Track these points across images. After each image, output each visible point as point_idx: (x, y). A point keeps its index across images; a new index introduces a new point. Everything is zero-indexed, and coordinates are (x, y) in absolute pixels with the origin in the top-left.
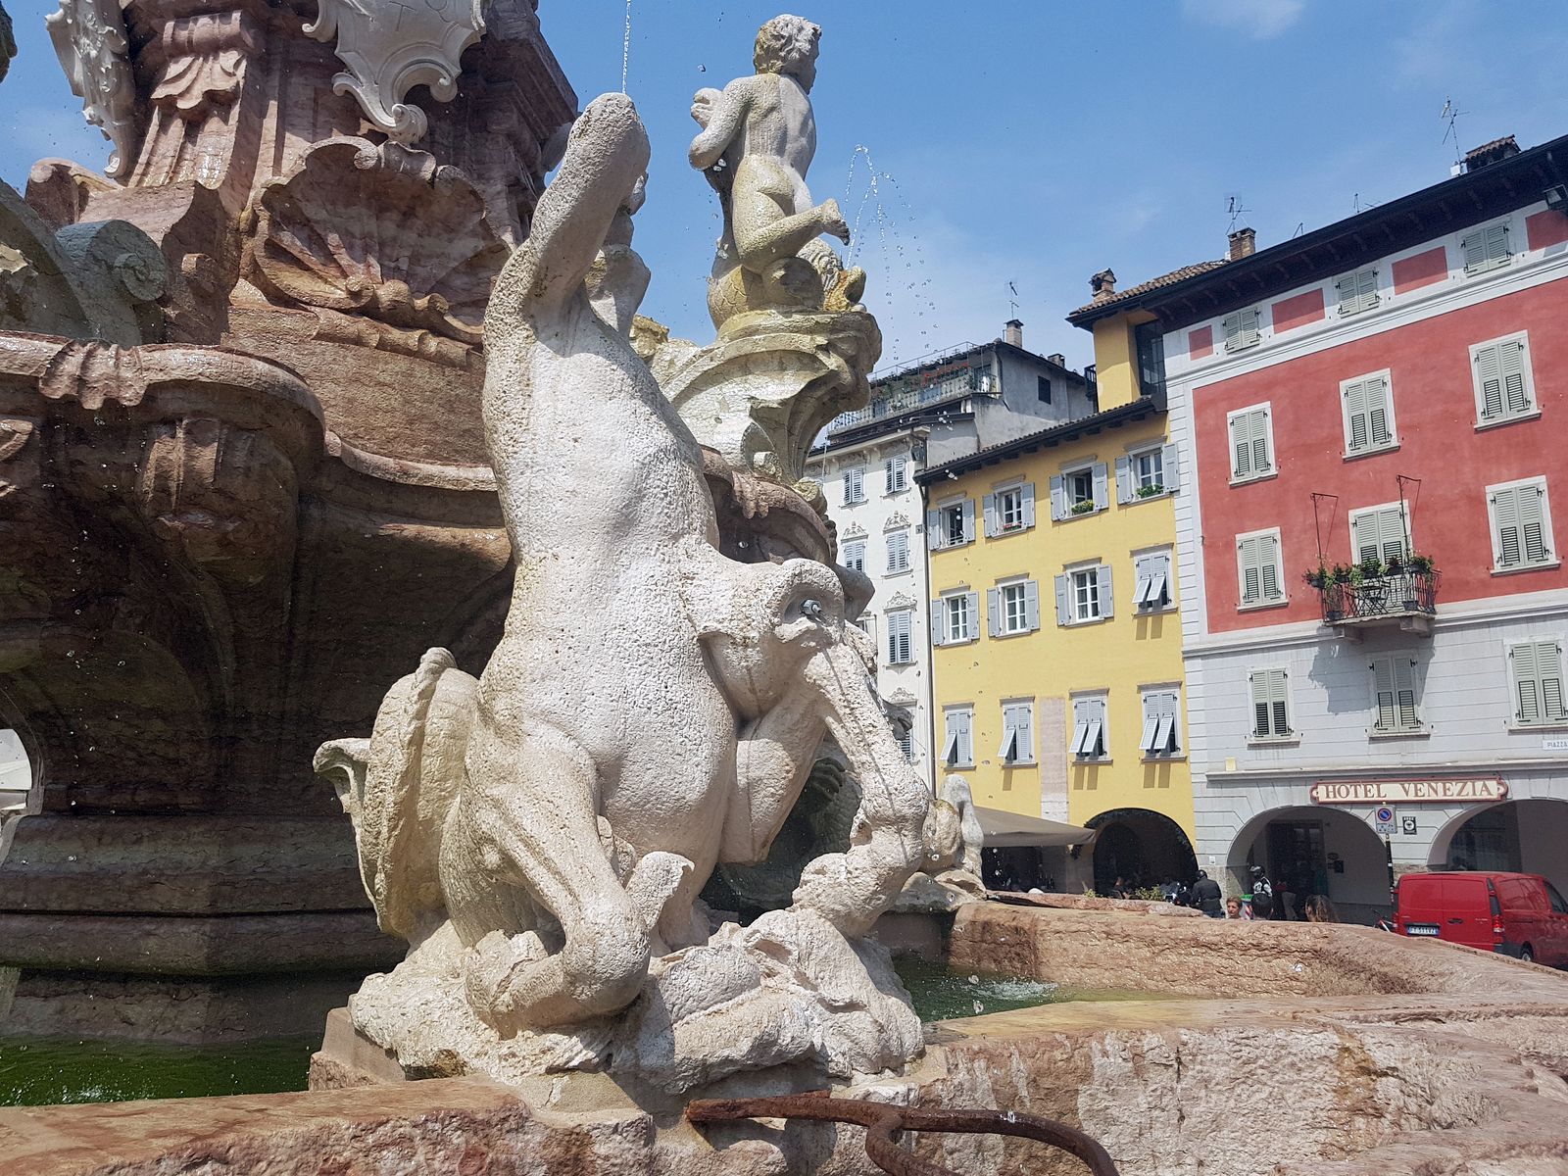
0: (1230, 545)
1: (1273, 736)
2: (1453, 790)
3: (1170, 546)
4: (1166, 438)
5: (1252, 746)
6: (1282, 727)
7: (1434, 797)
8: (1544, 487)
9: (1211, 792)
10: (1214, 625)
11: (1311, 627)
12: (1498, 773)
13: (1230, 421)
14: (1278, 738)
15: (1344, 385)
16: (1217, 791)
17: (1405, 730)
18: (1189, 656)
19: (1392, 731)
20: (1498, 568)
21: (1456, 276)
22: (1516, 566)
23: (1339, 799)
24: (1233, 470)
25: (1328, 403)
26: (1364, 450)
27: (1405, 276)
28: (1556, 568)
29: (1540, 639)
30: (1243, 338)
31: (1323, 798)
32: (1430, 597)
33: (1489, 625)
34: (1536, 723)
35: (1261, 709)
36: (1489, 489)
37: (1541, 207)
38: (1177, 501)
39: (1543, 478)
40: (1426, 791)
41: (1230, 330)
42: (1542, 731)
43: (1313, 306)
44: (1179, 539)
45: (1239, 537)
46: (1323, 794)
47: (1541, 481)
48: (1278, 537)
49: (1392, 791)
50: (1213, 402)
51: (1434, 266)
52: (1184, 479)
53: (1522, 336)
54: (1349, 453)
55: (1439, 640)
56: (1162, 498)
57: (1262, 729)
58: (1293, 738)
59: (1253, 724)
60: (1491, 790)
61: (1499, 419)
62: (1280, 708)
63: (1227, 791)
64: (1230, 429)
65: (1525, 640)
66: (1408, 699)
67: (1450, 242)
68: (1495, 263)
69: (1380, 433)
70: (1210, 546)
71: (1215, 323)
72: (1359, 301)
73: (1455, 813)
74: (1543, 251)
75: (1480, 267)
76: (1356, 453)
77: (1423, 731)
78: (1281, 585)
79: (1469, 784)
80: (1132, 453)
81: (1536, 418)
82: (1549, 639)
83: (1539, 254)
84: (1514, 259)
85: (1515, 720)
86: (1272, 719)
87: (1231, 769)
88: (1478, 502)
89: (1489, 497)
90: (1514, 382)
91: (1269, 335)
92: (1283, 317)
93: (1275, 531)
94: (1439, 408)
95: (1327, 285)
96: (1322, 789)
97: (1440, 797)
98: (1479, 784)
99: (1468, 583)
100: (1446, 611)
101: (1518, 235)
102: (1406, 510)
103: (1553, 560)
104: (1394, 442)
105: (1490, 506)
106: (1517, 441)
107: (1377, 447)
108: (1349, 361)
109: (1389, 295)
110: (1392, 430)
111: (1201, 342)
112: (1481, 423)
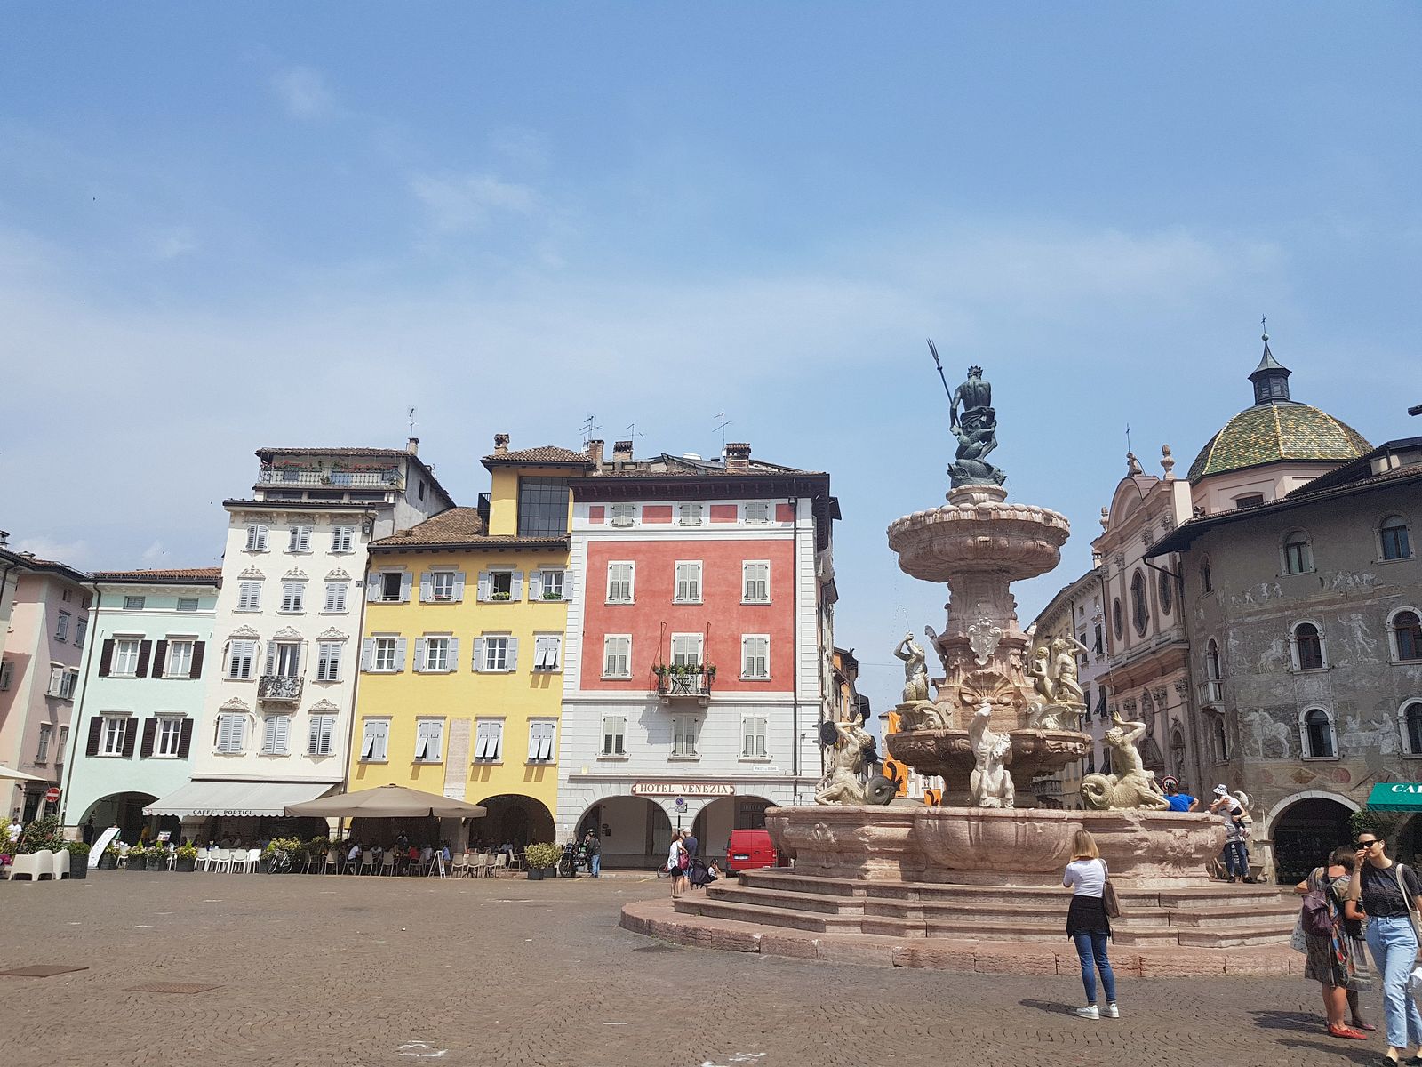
0: (600, 639)
1: (613, 755)
2: (709, 789)
3: (562, 633)
4: (566, 566)
5: (599, 760)
6: (619, 750)
7: (698, 793)
8: (768, 640)
9: (570, 786)
10: (584, 687)
11: (642, 694)
12: (731, 781)
13: (609, 566)
14: (617, 756)
15: (678, 563)
16: (574, 785)
17: (688, 756)
18: (565, 702)
19: (681, 756)
20: (742, 677)
21: (740, 523)
22: (752, 677)
23: (648, 792)
24: (608, 596)
25: (668, 570)
26: (684, 601)
27: (716, 514)
28: (769, 681)
29: (758, 715)
30: (624, 520)
31: (638, 792)
32: (707, 689)
33: (735, 705)
34: (752, 757)
35: (608, 738)
36: (743, 636)
37: (785, 501)
38: (570, 607)
40: (695, 790)
41: (616, 513)
42: (754, 762)
43: (666, 514)
44: (568, 629)
45: (606, 635)
46: (638, 789)
47: (767, 637)
48: (630, 640)
49: (677, 789)
50: (599, 552)
51: (730, 514)
52: (576, 594)
53: (767, 563)
54: (675, 601)
55: (711, 710)
56: (560, 603)
57: (608, 749)
58: (625, 757)
59: (602, 747)
60: (728, 790)
61: (752, 601)
62: (620, 739)
63: (580, 786)
64: (609, 571)
65: (751, 715)
66: (691, 740)
67: (740, 504)
68: (761, 521)
69: (693, 594)
70: (588, 638)
71: (608, 506)
72: (691, 520)
73: (707, 801)
74: (781, 523)
75: (753, 521)
76: (679, 602)
77: (697, 757)
78: (629, 668)
79: (717, 786)
80: (542, 570)
81: (769, 605)
82: (762, 716)
84: (768, 523)
85: (742, 755)
86: (614, 745)
87: (585, 772)
88: (737, 641)
89: (743, 640)
90: (761, 584)
91: (638, 523)
92: (648, 515)
93: (629, 636)
94: (724, 588)
95: (675, 505)
96: (639, 786)
97: (702, 793)
98: (721, 787)
99: (727, 682)
100: (716, 695)
101: (772, 512)
102: (702, 639)
103: (768, 677)
104: (700, 601)
105: (743, 645)
106: (759, 614)
107: (691, 601)
108: (682, 550)
109: (706, 521)
110: (700, 593)
111: (597, 515)
112: (743, 601)
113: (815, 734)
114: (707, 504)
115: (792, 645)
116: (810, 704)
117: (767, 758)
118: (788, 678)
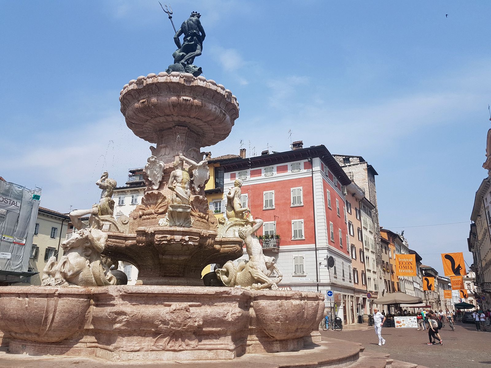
8: (303, 222)
12: (290, 286)
15: (264, 192)
20: (293, 239)
21: (289, 172)
22: (296, 239)
25: (260, 195)
26: (267, 208)
27: (279, 170)
28: (304, 240)
29: (300, 256)
30: (243, 177)
32: (278, 244)
33: (290, 251)
34: (298, 274)
36: (292, 221)
37: (307, 160)
39: (303, 220)
41: (240, 175)
42: (299, 276)
43: (259, 173)
51: (285, 169)
53: (301, 188)
54: (264, 209)
55: (280, 254)
56: (220, 214)
61: (296, 205)
65: (297, 256)
67: (289, 164)
68: (297, 171)
69: (271, 205)
71: (237, 172)
72: (269, 174)
74: (306, 170)
75: (295, 171)
76: (266, 209)
79: (284, 288)
80: (214, 201)
81: (303, 206)
82: (301, 256)
83: (306, 171)
84: (301, 171)
85: (294, 273)
88: (290, 223)
89: (292, 223)
90: (299, 197)
91: (249, 178)
92: (253, 174)
94: (284, 201)
95: (263, 168)
98: (286, 288)
99: (286, 242)
100: (282, 248)
101: (302, 165)
102: (275, 224)
103: (304, 238)
104: (274, 207)
105: (292, 225)
106: (298, 211)
107: (270, 208)
108: (266, 187)
109: (275, 173)
110: (274, 204)
111: (233, 176)
112: (292, 206)
113: (325, 262)
114: (275, 166)
115: (313, 223)
116: (323, 249)
117: (305, 275)
118: (312, 237)
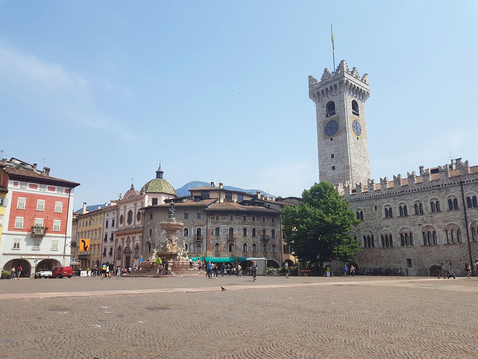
0: (14, 218)
1: (16, 248)
2: (42, 257)
3: (3, 215)
4: (5, 197)
5: (12, 249)
6: (18, 247)
7: (39, 258)
9: (3, 256)
10: (9, 230)
11: (26, 233)
12: (48, 255)
13: (19, 199)
14: (17, 249)
15: (38, 200)
16: (4, 256)
17: (37, 249)
18: (3, 234)
19: (35, 249)
20: (53, 230)
21: (56, 192)
22: (56, 230)
23: (25, 258)
24: (18, 206)
25: (35, 202)
26: (39, 210)
27: (50, 189)
29: (56, 240)
30: (24, 187)
31: (23, 258)
32: (45, 232)
33: (51, 237)
34: (54, 249)
35: (15, 244)
36: (54, 220)
37: (69, 188)
38: (6, 208)
40: (38, 257)
41: (21, 184)
42: (54, 251)
43: (36, 187)
44: (5, 214)
45: (16, 217)
46: (23, 257)
47: (60, 221)
48: (23, 219)
49: (34, 257)
50: (16, 194)
51: (53, 189)
52: (8, 205)
53: (62, 203)
54: (37, 210)
55: (44, 238)
56: (3, 207)
57: (15, 247)
58: (20, 249)
59: (13, 246)
60: (47, 257)
61: (57, 212)
62: (18, 244)
63: (6, 256)
64: (18, 200)
65: (54, 240)
66: (38, 245)
67: (56, 187)
68: (61, 192)
69: (42, 208)
70: (11, 217)
71: (19, 182)
72: (43, 189)
73: (41, 260)
74: (66, 193)
75: (59, 192)
77: (39, 249)
78: (22, 226)
81: (61, 213)
83: (66, 194)
84: (63, 193)
85: (51, 249)
86: (16, 246)
87: (7, 253)
88: (52, 221)
90: (60, 208)
91: (28, 188)
92: (31, 186)
93: (23, 218)
94: (50, 208)
95: (39, 185)
96: (23, 256)
97: (40, 258)
98: (45, 257)
99: (49, 231)
100: (47, 234)
101: (64, 190)
102: (43, 220)
103: (59, 231)
104: (43, 210)
105: (54, 222)
106: (58, 215)
107: (41, 210)
108: (40, 197)
109: (47, 190)
110: (44, 208)
111: (16, 184)
112: (55, 212)
113: (70, 244)
114: (47, 186)
115: (66, 223)
116: (69, 237)
117: (58, 250)
118: (64, 231)
